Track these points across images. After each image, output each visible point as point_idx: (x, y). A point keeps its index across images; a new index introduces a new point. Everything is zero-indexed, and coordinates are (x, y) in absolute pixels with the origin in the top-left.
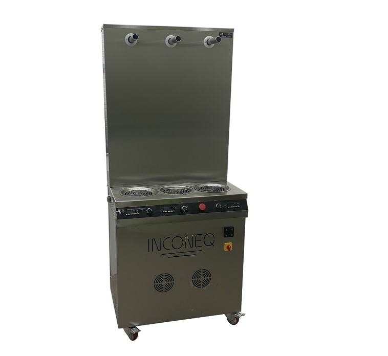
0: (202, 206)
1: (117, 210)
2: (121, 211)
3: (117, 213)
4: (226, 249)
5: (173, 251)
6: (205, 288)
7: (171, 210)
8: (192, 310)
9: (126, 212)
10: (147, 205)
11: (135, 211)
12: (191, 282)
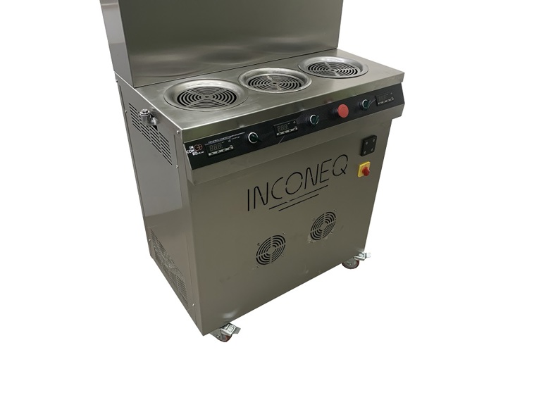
0: (343, 110)
1: (188, 149)
2: (196, 148)
3: (190, 155)
4: (360, 174)
5: (287, 198)
6: (326, 238)
7: (290, 127)
8: (307, 272)
9: (207, 149)
10: (242, 126)
11: (226, 144)
12: (309, 237)
